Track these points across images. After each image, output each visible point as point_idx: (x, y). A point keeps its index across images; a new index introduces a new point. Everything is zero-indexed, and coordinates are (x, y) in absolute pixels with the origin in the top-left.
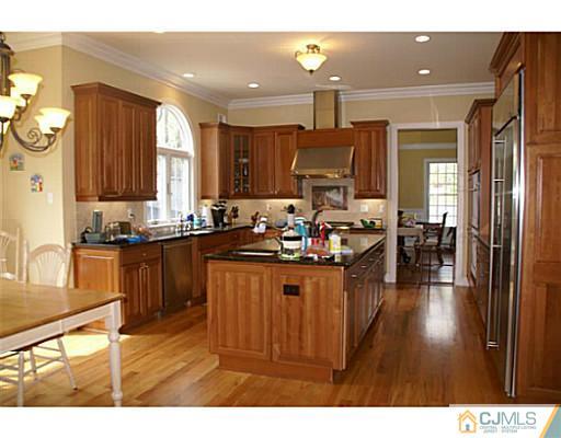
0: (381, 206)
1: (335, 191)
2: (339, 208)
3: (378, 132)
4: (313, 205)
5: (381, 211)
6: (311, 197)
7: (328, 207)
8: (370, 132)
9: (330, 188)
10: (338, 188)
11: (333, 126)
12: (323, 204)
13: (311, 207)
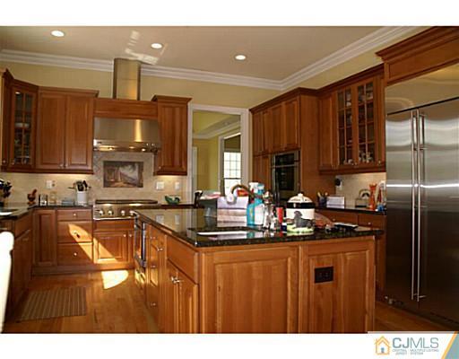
0: (177, 184)
1: (130, 167)
2: (134, 185)
3: (181, 108)
4: (105, 181)
5: (177, 187)
6: (102, 174)
7: (121, 184)
8: (173, 108)
9: (124, 164)
10: (133, 164)
11: (136, 98)
12: (116, 181)
13: (102, 183)
